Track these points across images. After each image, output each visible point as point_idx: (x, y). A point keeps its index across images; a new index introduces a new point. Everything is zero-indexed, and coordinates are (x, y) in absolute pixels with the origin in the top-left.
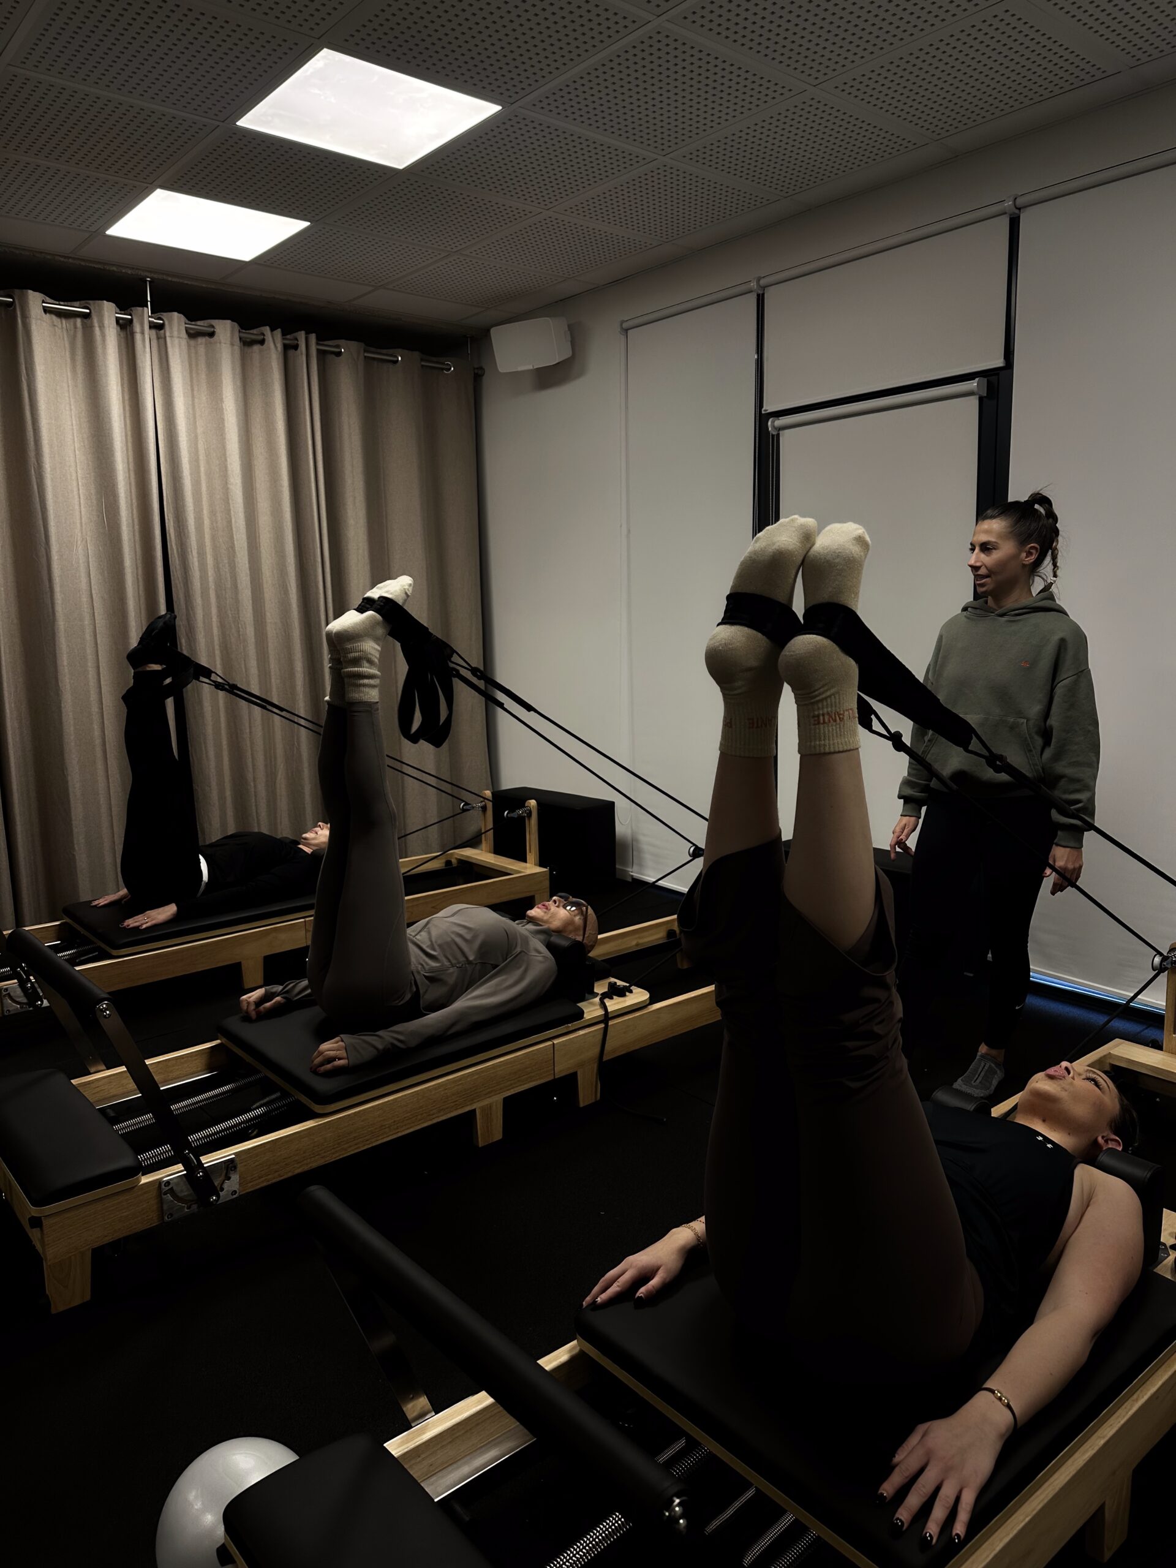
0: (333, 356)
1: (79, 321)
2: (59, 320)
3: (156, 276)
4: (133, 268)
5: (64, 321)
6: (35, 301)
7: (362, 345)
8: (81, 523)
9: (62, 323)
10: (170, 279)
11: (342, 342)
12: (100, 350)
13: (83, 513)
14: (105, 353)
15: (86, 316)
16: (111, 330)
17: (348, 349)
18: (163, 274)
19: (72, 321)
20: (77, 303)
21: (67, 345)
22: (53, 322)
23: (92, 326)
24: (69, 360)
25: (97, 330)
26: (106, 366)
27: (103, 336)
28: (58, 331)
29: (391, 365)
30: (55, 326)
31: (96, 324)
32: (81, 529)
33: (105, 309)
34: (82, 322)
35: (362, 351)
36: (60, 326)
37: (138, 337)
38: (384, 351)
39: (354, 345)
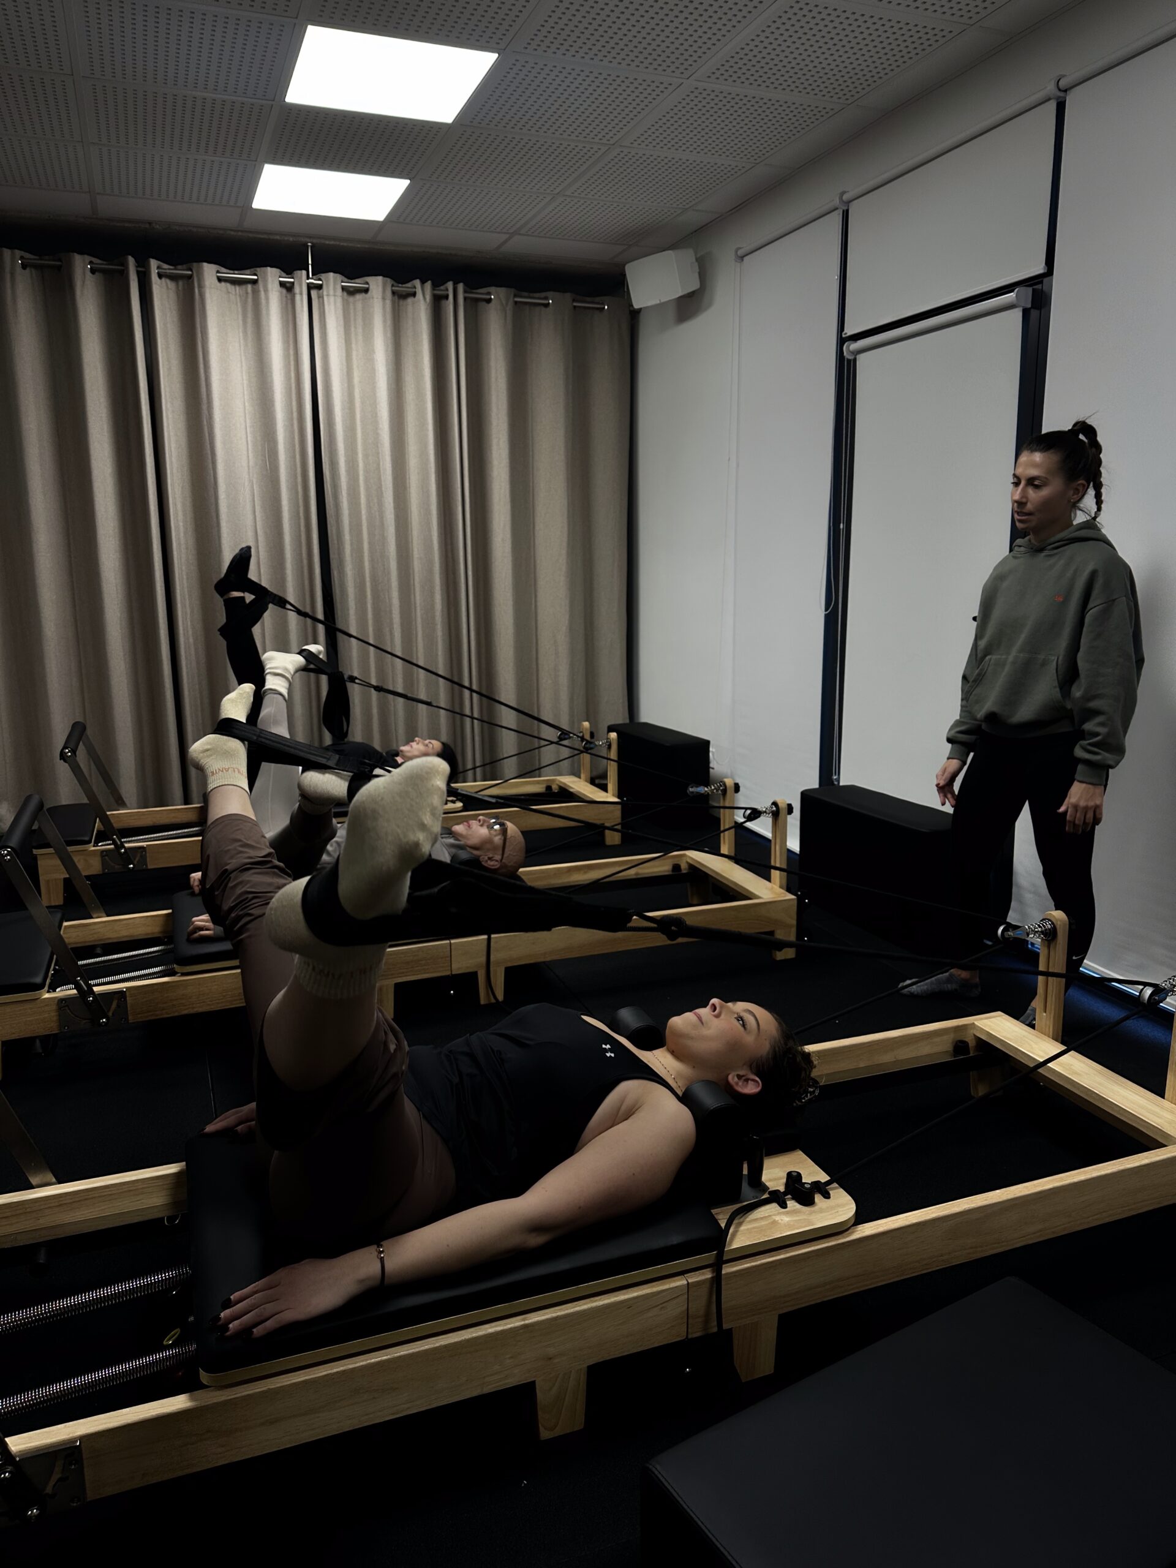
0: (484, 303)
1: (249, 286)
2: (233, 287)
3: (315, 241)
4: (294, 236)
5: (237, 288)
6: (209, 272)
7: (512, 291)
8: (249, 466)
9: (236, 290)
10: (327, 242)
11: (492, 289)
12: (264, 312)
13: (250, 458)
14: (268, 314)
15: (255, 282)
16: (274, 293)
17: (497, 295)
18: (320, 238)
19: (244, 287)
20: (248, 271)
21: (240, 310)
22: (227, 289)
23: (259, 291)
24: (241, 322)
25: (262, 293)
26: (269, 326)
27: (267, 299)
28: (232, 297)
29: (543, 309)
30: (229, 293)
31: (261, 289)
32: (249, 473)
33: (269, 274)
34: (252, 287)
35: (512, 296)
36: (234, 293)
37: (298, 297)
38: (537, 295)
39: (502, 291)
